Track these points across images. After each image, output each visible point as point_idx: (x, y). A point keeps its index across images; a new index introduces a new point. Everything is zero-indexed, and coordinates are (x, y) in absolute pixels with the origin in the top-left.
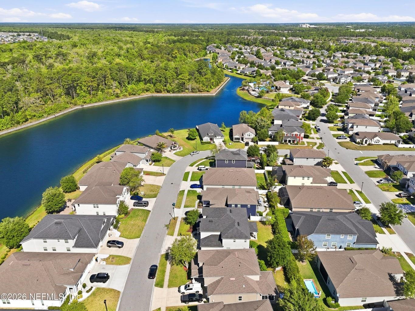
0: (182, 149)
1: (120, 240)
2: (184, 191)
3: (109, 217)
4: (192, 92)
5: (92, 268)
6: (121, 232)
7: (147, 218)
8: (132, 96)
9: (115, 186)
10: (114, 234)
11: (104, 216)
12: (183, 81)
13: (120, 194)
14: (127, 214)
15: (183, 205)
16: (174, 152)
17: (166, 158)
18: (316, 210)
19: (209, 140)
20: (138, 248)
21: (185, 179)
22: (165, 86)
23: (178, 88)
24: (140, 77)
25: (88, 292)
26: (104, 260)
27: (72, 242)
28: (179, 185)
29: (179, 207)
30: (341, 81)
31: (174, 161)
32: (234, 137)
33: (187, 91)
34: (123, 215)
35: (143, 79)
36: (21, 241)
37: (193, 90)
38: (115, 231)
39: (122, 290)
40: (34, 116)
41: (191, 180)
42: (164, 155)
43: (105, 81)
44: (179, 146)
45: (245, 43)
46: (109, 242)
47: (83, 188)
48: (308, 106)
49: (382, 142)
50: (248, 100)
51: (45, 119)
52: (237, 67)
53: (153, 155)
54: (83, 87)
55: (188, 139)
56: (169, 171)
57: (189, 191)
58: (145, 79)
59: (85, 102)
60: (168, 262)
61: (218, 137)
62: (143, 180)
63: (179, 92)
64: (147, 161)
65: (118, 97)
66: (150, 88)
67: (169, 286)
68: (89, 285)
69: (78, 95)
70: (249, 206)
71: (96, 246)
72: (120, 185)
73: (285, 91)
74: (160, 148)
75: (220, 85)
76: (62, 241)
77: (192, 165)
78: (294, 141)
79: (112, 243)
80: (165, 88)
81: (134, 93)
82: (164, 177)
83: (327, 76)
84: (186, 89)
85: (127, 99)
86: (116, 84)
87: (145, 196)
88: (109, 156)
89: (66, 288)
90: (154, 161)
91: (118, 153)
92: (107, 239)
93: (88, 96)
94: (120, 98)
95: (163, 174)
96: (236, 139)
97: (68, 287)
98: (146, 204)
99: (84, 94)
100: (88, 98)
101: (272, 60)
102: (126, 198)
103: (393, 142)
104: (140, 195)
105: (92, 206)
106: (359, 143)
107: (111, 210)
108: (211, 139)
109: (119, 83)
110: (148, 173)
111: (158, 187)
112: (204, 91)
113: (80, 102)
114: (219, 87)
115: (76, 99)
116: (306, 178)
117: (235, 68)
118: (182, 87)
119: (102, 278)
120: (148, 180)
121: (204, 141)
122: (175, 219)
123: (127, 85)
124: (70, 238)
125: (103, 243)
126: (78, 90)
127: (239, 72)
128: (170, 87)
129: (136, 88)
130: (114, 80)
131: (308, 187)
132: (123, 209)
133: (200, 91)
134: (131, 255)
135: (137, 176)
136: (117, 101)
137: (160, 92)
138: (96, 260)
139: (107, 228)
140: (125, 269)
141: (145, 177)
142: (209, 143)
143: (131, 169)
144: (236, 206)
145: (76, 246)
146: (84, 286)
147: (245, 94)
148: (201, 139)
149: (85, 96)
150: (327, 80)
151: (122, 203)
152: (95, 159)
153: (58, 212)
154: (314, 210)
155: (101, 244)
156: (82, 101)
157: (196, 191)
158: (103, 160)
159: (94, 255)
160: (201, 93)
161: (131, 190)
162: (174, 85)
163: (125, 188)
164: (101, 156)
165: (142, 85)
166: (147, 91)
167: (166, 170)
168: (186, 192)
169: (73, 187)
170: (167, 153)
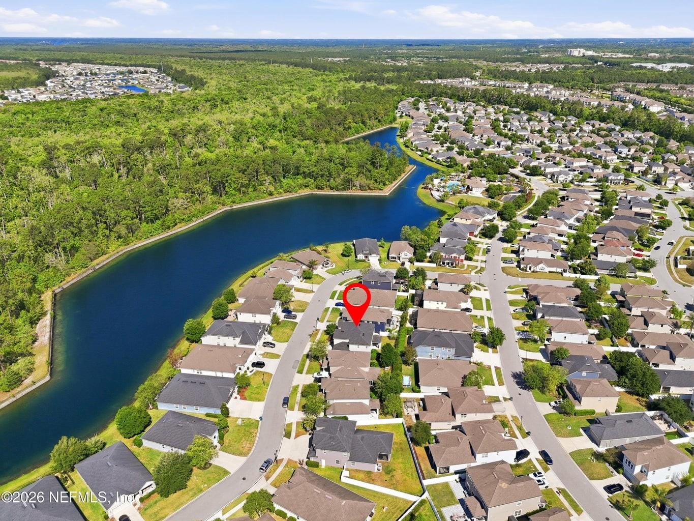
0: (334, 266)
1: (273, 342)
2: (329, 308)
3: (264, 325)
4: (361, 190)
5: (252, 359)
6: (274, 337)
7: (294, 328)
8: (287, 194)
9: (269, 299)
10: (268, 338)
11: (260, 323)
12: (350, 177)
13: (274, 306)
14: (278, 323)
15: (326, 320)
16: (327, 269)
17: (317, 275)
18: (438, 330)
19: (364, 258)
20: (287, 349)
21: (332, 298)
22: (329, 181)
23: (343, 185)
24: (297, 168)
25: (251, 372)
26: (261, 355)
27: (238, 340)
28: (325, 303)
29: (322, 322)
30: (559, 179)
31: (325, 279)
32: (390, 256)
33: (354, 188)
34: (275, 325)
35: (301, 172)
36: (201, 336)
37: (362, 188)
38: (269, 336)
39: (274, 374)
40: (183, 220)
41: (337, 299)
42: (315, 272)
43: (257, 176)
44: (332, 263)
45: (459, 96)
46: (264, 343)
47: (241, 301)
48: (494, 218)
49: (547, 269)
50: (427, 204)
51: (194, 224)
52: (429, 149)
53: (304, 272)
54: (233, 184)
55: (343, 255)
56: (319, 289)
57: (333, 308)
58: (304, 173)
59: (234, 202)
60: (308, 360)
61: (373, 255)
62: (293, 296)
63: (344, 189)
64: (299, 278)
65: (271, 194)
66: (310, 183)
67: (306, 374)
68: (251, 368)
69: (227, 193)
70: (379, 323)
71: (255, 344)
72: (273, 299)
73: (477, 193)
74: (312, 265)
75: (399, 178)
76: (231, 338)
77: (340, 284)
78: (452, 264)
79: (266, 344)
80: (328, 183)
81: (290, 190)
82: (313, 294)
83: (545, 170)
84: (354, 186)
85: (282, 198)
86: (268, 179)
87: (295, 310)
88: (263, 271)
89: (237, 367)
90: (305, 278)
91: (272, 269)
92: (262, 340)
93: (238, 194)
94: (274, 196)
95: (312, 292)
96: (392, 258)
97: (239, 367)
98: (295, 317)
99: (233, 192)
100: (238, 196)
101: (484, 136)
102: (278, 310)
103: (560, 270)
104: (290, 309)
105: (251, 315)
106: (522, 270)
107: (266, 319)
108: (366, 257)
109: (273, 177)
110: (298, 290)
111: (307, 303)
112: (375, 188)
113: (228, 201)
114: (396, 182)
115: (224, 197)
116: (440, 303)
117: (426, 150)
118: (348, 184)
119: (260, 365)
120: (297, 296)
121: (358, 259)
122: (318, 330)
123: (282, 179)
124: (237, 336)
125: (260, 343)
126: (227, 188)
127: (430, 157)
128: (334, 182)
129: (293, 184)
130: (267, 173)
131: (443, 312)
132: (275, 320)
133: (370, 189)
134: (281, 353)
135: (288, 292)
136: (270, 200)
137: (321, 188)
138: (256, 354)
139: (263, 333)
140: (276, 362)
141: (295, 294)
142: (364, 261)
143: (284, 285)
144: (368, 322)
145: (241, 342)
146: (248, 369)
147: (425, 196)
148: (356, 257)
149: (235, 195)
150: (543, 176)
151: (275, 314)
152: (250, 273)
153: (223, 319)
154: (436, 330)
155: (258, 343)
156: (230, 200)
157: (339, 309)
158: (257, 275)
159: (253, 350)
160: (371, 191)
161: (282, 305)
162: (339, 181)
163: (278, 302)
164: (256, 269)
165: (300, 180)
166: (306, 186)
167: (315, 287)
168: (330, 310)
169: (232, 299)
170: (319, 270)
